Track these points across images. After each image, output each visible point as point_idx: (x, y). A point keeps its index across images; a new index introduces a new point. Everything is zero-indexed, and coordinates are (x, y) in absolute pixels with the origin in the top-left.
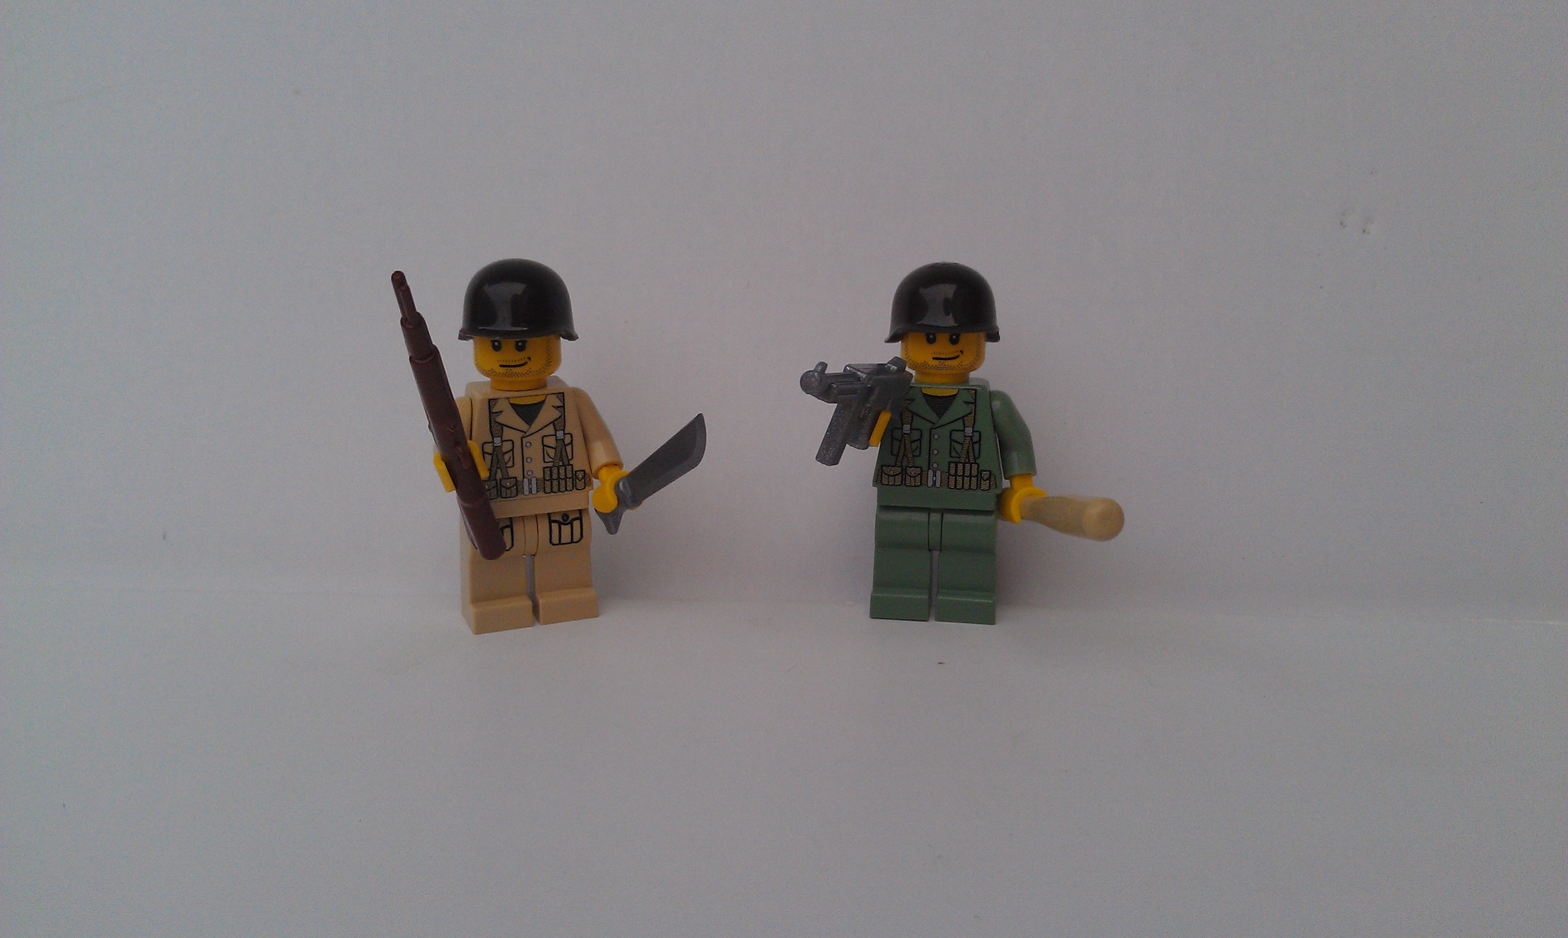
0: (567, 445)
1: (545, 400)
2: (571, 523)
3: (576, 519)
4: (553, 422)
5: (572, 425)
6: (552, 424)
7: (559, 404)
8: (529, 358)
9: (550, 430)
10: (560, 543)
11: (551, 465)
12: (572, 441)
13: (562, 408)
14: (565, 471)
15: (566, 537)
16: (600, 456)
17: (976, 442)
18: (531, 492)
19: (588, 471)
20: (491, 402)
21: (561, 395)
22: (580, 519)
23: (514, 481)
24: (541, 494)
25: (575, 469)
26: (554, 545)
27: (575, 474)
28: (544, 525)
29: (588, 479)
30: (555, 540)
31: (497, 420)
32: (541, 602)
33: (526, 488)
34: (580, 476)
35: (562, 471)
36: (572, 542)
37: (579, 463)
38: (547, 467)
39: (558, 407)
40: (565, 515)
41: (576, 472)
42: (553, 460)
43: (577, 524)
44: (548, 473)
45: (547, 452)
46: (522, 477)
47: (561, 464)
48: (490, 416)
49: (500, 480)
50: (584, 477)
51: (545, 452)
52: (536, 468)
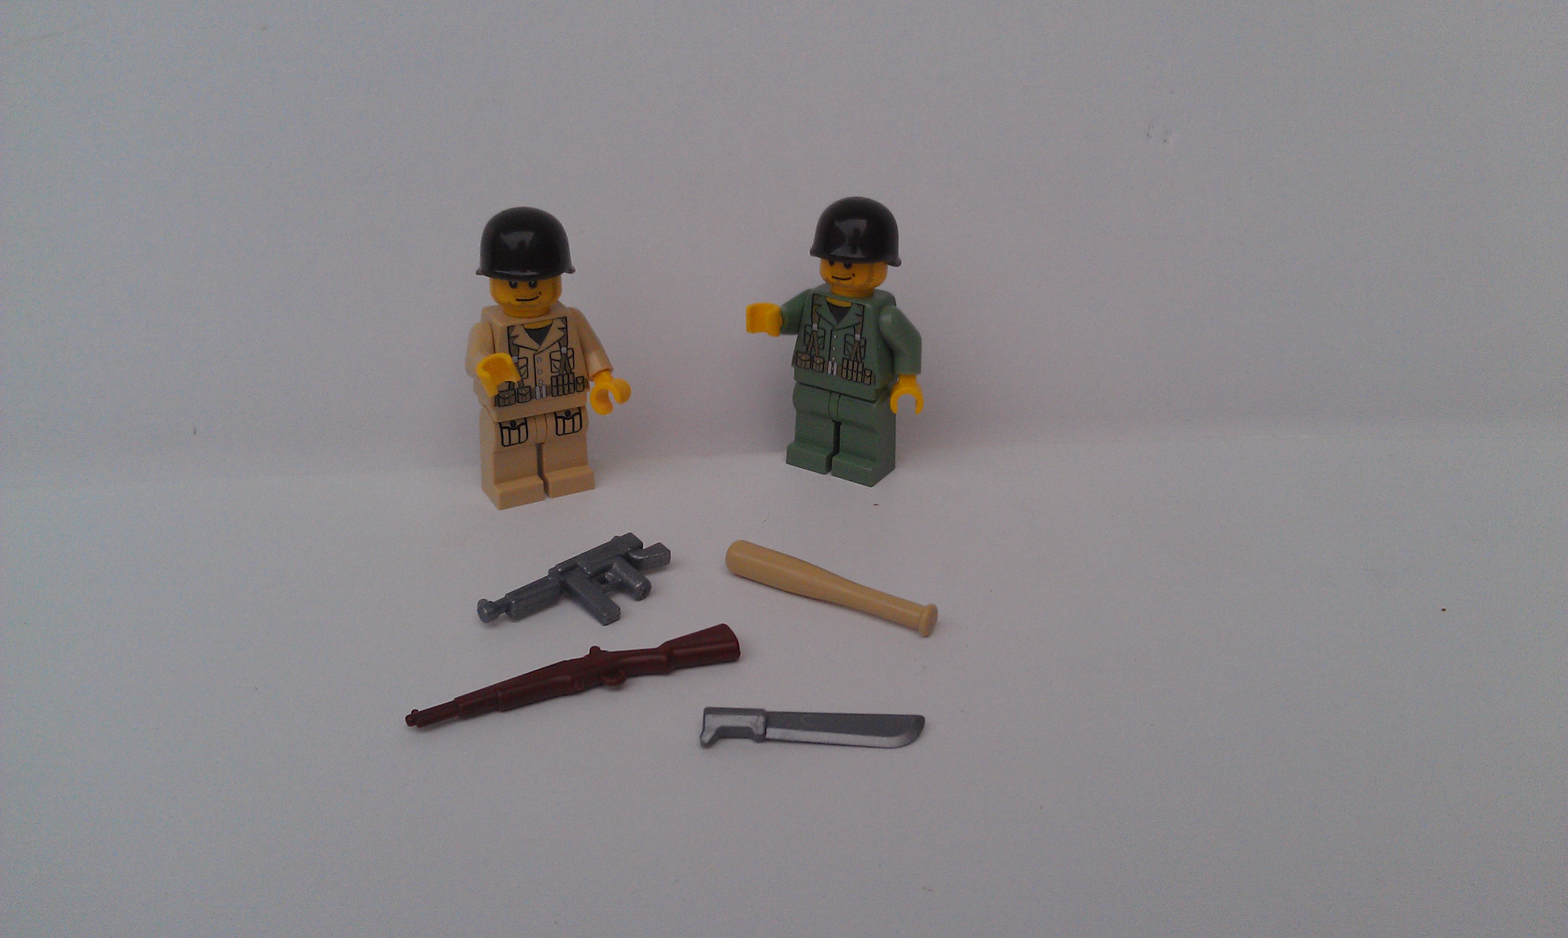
0: (569, 358)
1: (551, 325)
2: (573, 418)
3: (576, 414)
4: (558, 341)
5: (573, 343)
6: (557, 343)
7: (563, 326)
8: (540, 293)
9: (556, 347)
10: (564, 433)
11: (557, 374)
12: (573, 354)
13: (565, 329)
14: (568, 378)
15: (569, 428)
16: (595, 364)
17: (862, 346)
18: (541, 395)
19: (586, 377)
20: (510, 329)
21: (565, 319)
22: (580, 414)
23: (528, 389)
24: (550, 398)
25: (576, 376)
26: (559, 435)
27: (576, 380)
28: (551, 421)
29: (585, 383)
30: (560, 431)
31: (515, 343)
32: (550, 480)
33: (538, 394)
34: (580, 381)
35: (566, 378)
36: (573, 431)
37: (578, 372)
38: (554, 376)
39: (563, 328)
40: (568, 412)
41: (576, 378)
42: (558, 371)
43: (577, 418)
44: (554, 379)
45: (554, 365)
46: (534, 385)
47: (565, 373)
48: (509, 340)
49: (517, 389)
50: (583, 382)
51: (552, 365)
52: (546, 377)
